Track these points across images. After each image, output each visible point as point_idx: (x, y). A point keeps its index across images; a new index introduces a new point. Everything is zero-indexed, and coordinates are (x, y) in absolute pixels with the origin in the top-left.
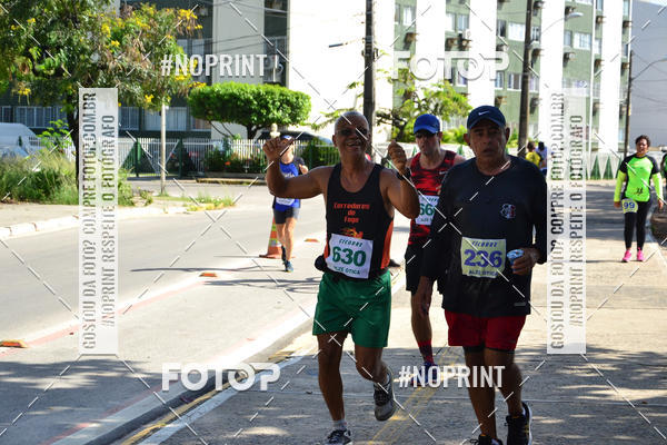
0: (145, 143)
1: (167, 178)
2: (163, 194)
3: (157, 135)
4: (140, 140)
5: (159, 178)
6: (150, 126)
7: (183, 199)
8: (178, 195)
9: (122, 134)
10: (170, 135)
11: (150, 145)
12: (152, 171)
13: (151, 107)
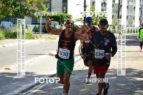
0: (37, 26)
1: (42, 33)
2: (41, 37)
3: (39, 24)
4: (36, 25)
5: (40, 33)
6: (38, 22)
7: (45, 38)
8: (44, 37)
9: (32, 24)
10: (42, 24)
11: (38, 26)
12: (39, 32)
13: (38, 18)
